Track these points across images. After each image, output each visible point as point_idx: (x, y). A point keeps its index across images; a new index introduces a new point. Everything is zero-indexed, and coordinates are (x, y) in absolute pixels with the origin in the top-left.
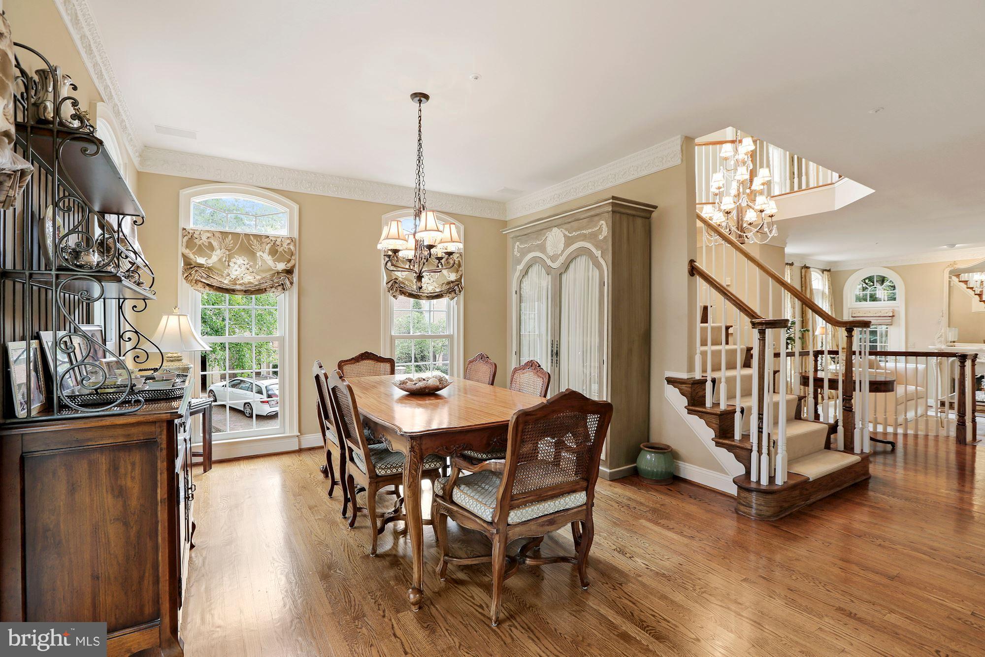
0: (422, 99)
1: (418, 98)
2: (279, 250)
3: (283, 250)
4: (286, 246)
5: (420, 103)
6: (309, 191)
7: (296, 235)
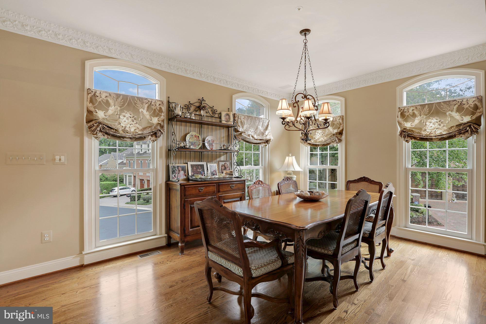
0: (307, 32)
1: (304, 33)
2: (335, 123)
3: (337, 123)
4: (338, 121)
5: (305, 35)
6: (350, 89)
7: (344, 114)
